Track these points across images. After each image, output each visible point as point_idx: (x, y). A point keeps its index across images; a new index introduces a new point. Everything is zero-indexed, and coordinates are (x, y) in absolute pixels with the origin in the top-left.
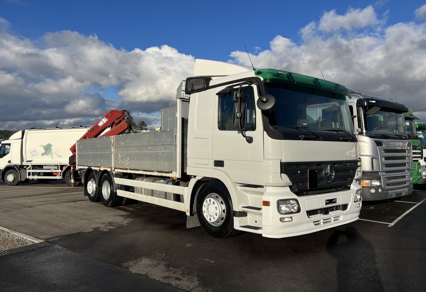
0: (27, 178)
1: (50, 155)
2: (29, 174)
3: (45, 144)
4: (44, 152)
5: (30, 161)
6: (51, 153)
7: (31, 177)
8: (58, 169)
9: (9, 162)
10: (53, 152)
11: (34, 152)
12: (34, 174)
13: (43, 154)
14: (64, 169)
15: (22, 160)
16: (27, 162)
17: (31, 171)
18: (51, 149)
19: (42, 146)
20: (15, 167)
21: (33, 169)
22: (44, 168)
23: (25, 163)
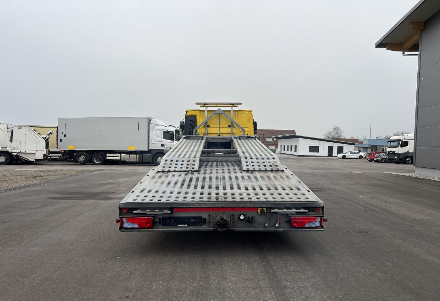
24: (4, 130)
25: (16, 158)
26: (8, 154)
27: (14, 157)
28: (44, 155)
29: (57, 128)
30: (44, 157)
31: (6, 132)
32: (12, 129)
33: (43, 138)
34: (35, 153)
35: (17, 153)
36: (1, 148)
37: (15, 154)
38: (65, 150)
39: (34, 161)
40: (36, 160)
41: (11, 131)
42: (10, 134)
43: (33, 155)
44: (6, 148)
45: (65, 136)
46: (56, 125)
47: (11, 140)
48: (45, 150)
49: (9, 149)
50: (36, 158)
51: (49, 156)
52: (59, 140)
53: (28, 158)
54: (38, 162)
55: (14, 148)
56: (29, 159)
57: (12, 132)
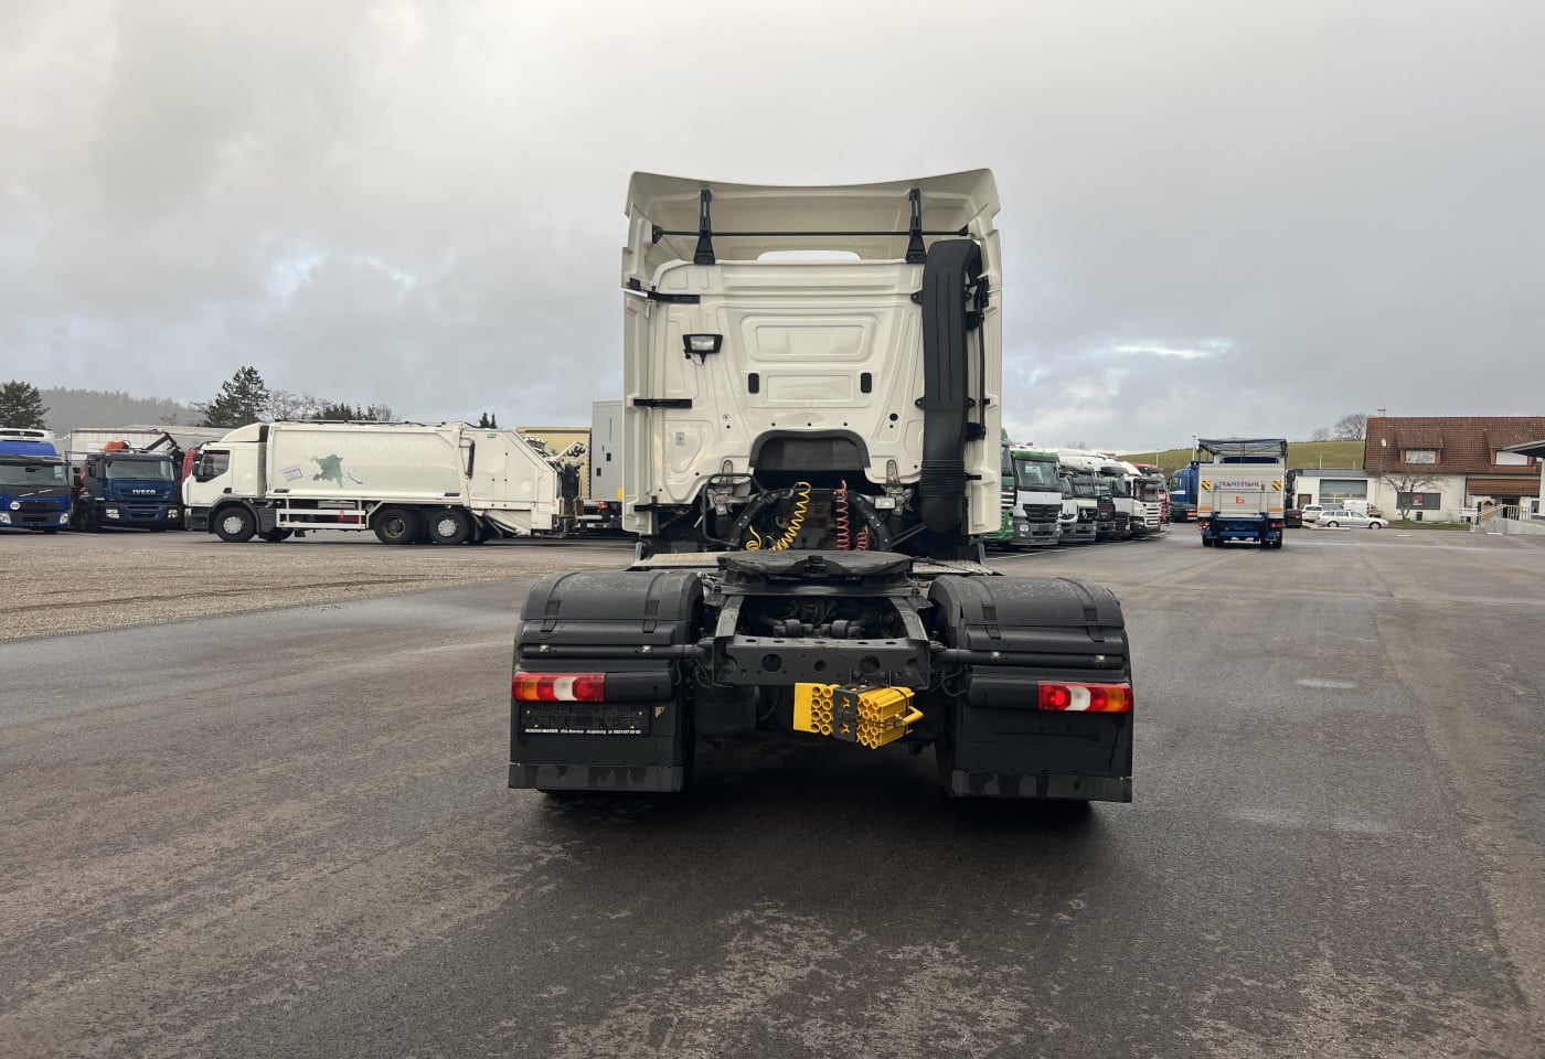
0: (278, 526)
1: (335, 479)
2: (283, 517)
3: (324, 456)
4: (320, 472)
5: (285, 491)
6: (339, 476)
7: (287, 524)
8: (357, 508)
9: (228, 490)
10: (344, 473)
11: (294, 474)
12: (293, 518)
13: (317, 477)
14: (372, 510)
15: (263, 486)
16: (276, 491)
17: (288, 511)
18: (339, 467)
19: (316, 459)
20: (244, 502)
21: (290, 507)
22: (321, 505)
23: (271, 494)
24: (451, 442)
25: (481, 525)
26: (461, 513)
27: (477, 519)
28: (554, 517)
29: (590, 432)
30: (554, 522)
31: (456, 446)
32: (472, 438)
33: (552, 465)
34: (529, 511)
35: (485, 510)
36: (447, 495)
37: (480, 513)
38: (608, 503)
39: (529, 533)
40: (533, 531)
41: (468, 444)
42: (467, 453)
43: (525, 516)
44: (457, 495)
45: (609, 457)
46: (587, 424)
47: (470, 473)
48: (558, 501)
49: (463, 500)
50: (534, 527)
51: (579, 521)
52: (594, 472)
53: (514, 526)
54: (538, 539)
55: (477, 499)
56: (514, 529)
57: (472, 448)
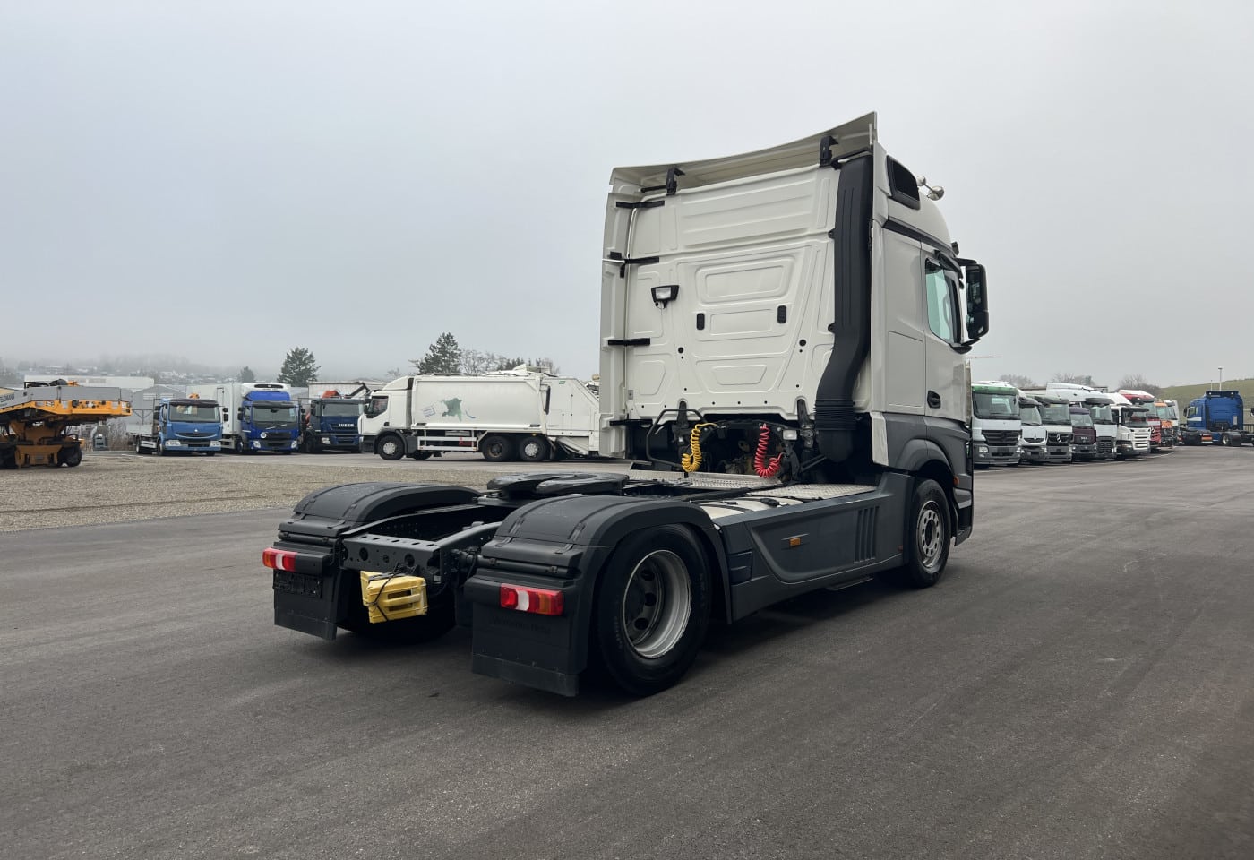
0: (420, 448)
1: (456, 416)
2: (422, 443)
3: (450, 399)
4: (447, 410)
5: (423, 424)
6: (459, 413)
7: (425, 448)
8: (471, 436)
9: (387, 424)
10: (463, 411)
11: (430, 412)
12: (429, 443)
13: (444, 414)
14: (481, 437)
15: (410, 420)
16: (418, 424)
17: (425, 438)
18: (459, 406)
19: (444, 401)
20: (397, 432)
21: (427, 435)
22: (447, 434)
23: (414, 426)
24: (534, 387)
25: (555, 448)
26: (541, 438)
27: (551, 443)
31: (538, 392)
32: (549, 384)
34: (588, 437)
35: (557, 437)
36: (531, 426)
37: (554, 439)
39: (587, 453)
40: (591, 452)
41: (546, 388)
42: (545, 395)
43: (586, 440)
44: (539, 426)
47: (547, 410)
49: (542, 429)
50: (591, 449)
53: (577, 448)
55: (552, 427)
56: (578, 451)
57: (548, 392)
